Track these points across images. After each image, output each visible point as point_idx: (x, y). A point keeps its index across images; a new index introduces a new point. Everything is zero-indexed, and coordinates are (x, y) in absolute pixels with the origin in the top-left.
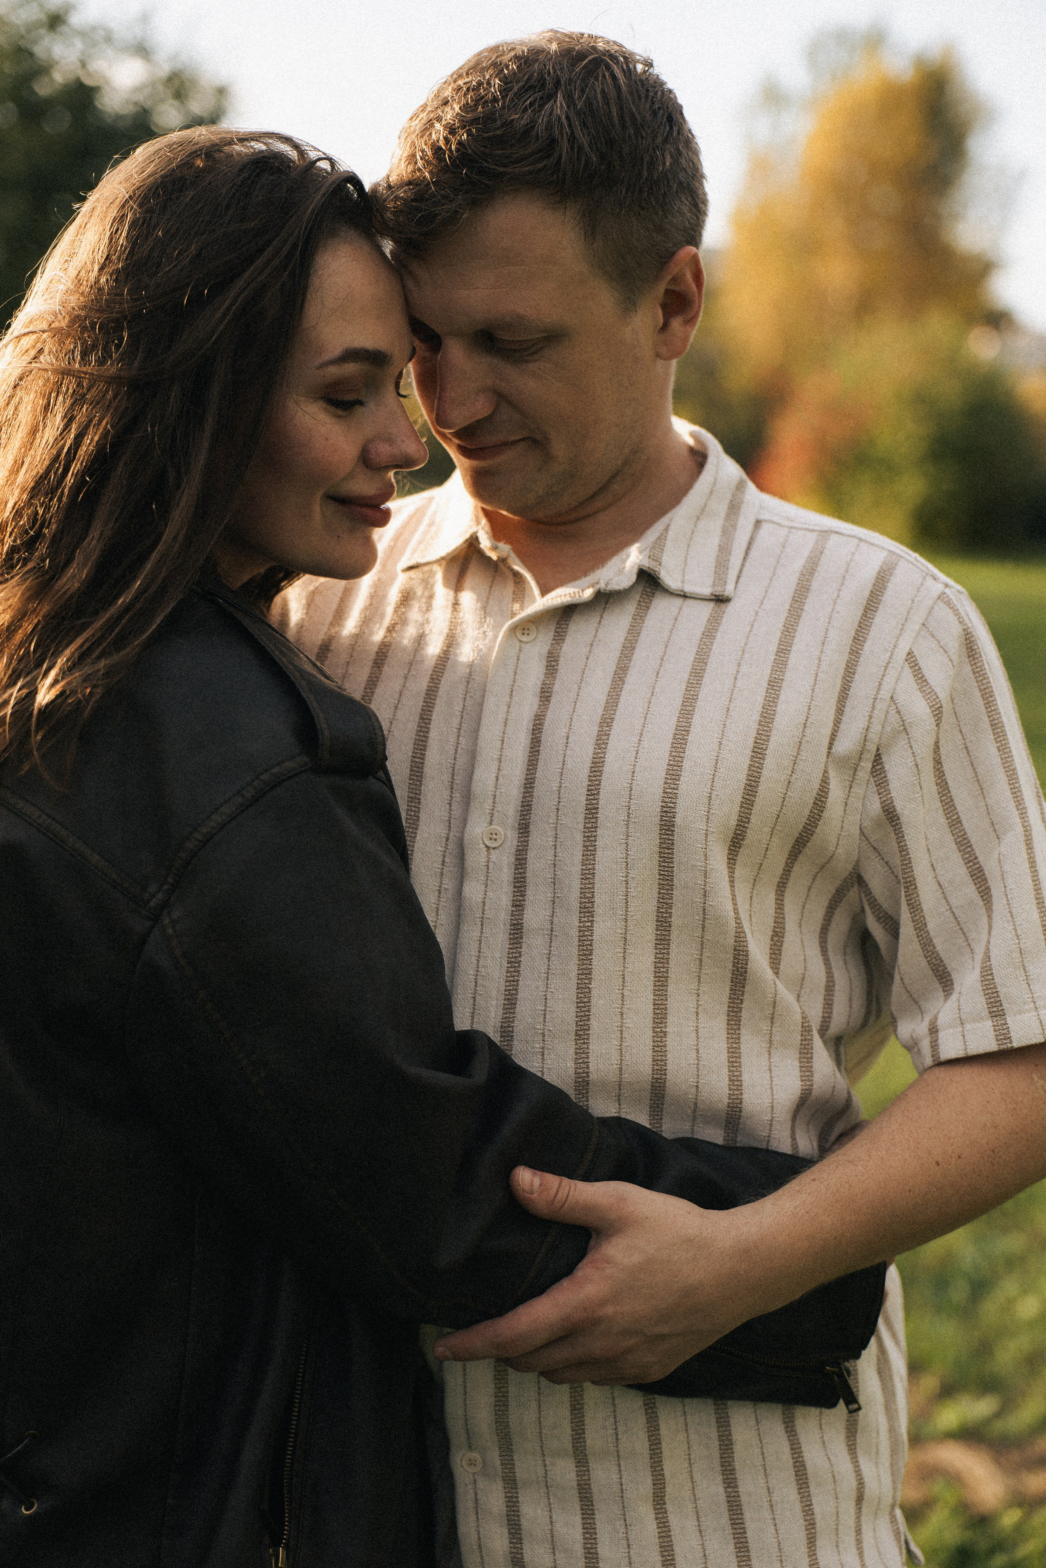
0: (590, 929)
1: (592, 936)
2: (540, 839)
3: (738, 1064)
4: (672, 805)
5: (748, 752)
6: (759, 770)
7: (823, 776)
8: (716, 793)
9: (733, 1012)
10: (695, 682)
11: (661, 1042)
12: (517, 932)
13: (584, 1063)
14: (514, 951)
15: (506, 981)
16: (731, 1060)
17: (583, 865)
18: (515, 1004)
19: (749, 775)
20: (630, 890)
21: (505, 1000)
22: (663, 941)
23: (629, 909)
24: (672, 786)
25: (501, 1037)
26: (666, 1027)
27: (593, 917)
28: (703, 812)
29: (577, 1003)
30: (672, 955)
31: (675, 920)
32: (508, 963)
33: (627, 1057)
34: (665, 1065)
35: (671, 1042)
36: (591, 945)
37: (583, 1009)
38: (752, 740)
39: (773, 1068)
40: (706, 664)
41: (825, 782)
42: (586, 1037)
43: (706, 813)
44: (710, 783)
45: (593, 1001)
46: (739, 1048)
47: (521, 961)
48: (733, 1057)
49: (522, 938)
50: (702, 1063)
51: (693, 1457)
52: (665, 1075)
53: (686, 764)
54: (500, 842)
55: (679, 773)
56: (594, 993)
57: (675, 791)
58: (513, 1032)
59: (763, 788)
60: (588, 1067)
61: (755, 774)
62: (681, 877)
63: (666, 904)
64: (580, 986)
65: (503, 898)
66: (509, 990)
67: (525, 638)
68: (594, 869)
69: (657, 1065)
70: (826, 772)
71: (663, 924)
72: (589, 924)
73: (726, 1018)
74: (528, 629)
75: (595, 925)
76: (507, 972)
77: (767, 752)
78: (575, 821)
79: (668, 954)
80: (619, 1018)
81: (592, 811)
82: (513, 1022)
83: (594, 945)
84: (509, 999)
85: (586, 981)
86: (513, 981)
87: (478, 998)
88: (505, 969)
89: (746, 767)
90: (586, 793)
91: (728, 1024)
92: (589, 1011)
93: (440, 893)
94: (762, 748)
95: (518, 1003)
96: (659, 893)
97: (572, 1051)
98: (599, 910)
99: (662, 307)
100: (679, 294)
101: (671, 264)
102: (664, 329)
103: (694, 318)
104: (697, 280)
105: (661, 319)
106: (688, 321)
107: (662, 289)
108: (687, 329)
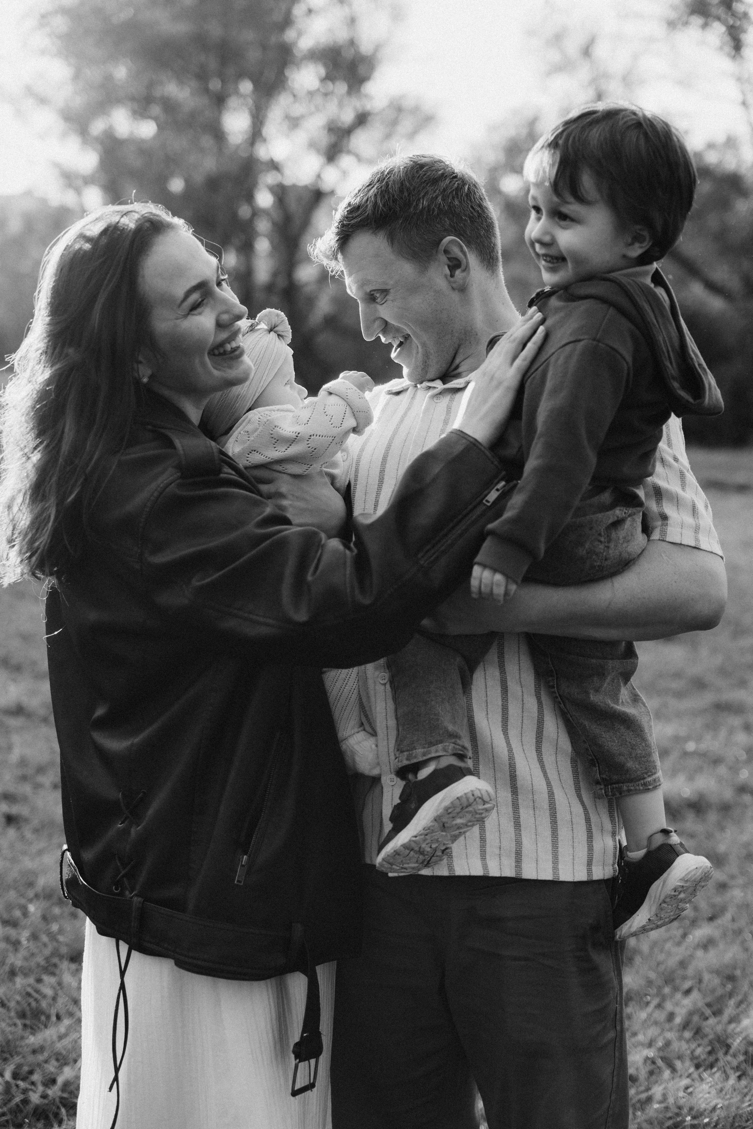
99: (449, 267)
100: (456, 259)
101: (440, 247)
102: (452, 276)
103: (466, 269)
104: (462, 251)
105: (448, 272)
106: (464, 271)
107: (443, 258)
108: (464, 274)
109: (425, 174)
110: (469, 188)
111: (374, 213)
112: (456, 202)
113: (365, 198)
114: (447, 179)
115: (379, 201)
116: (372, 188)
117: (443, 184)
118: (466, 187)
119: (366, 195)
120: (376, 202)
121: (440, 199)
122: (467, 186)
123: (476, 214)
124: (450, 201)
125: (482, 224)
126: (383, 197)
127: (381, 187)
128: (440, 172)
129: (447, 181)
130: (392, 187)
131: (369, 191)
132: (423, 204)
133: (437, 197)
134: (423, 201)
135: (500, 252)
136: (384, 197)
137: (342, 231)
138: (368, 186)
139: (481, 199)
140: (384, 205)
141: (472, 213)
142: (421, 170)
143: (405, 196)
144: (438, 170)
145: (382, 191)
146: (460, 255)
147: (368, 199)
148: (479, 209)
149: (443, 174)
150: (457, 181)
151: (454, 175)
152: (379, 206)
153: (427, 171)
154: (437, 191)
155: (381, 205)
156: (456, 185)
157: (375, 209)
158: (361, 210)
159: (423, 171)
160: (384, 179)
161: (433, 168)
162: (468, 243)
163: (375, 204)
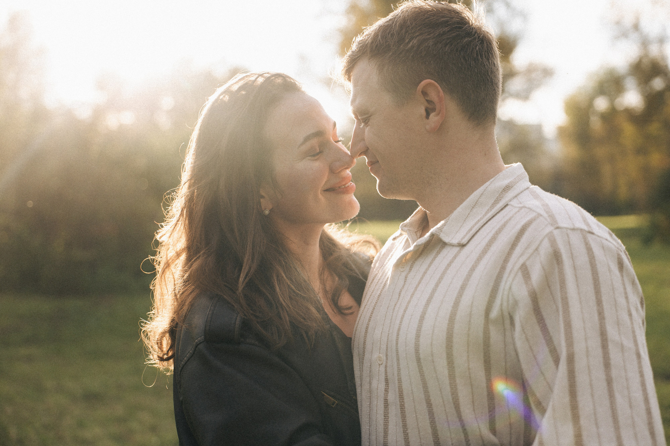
0: (404, 405)
2: (390, 362)
5: (447, 322)
6: (452, 330)
7: (484, 330)
8: (434, 342)
10: (435, 289)
12: (386, 403)
14: (386, 411)
15: (384, 425)
19: (447, 333)
20: (413, 388)
23: (414, 397)
27: (403, 400)
28: (429, 352)
32: (384, 417)
36: (405, 413)
40: (442, 279)
43: (431, 352)
44: (431, 338)
45: (410, 438)
47: (389, 416)
49: (388, 406)
53: (423, 329)
54: (382, 361)
55: (420, 334)
56: (410, 435)
59: (455, 339)
61: (451, 332)
64: (404, 431)
65: (382, 387)
66: (385, 429)
72: (403, 403)
74: (404, 266)
76: (384, 421)
77: (455, 321)
78: (394, 355)
79: (434, 418)
82: (387, 444)
84: (385, 433)
85: (406, 429)
86: (386, 425)
89: (446, 329)
94: (453, 319)
95: (389, 435)
96: (424, 390)
98: (405, 397)
99: (426, 108)
100: (432, 102)
101: (419, 86)
102: (427, 117)
103: (440, 113)
104: (438, 95)
105: (424, 113)
107: (421, 99)
108: (437, 118)
146: (436, 99)
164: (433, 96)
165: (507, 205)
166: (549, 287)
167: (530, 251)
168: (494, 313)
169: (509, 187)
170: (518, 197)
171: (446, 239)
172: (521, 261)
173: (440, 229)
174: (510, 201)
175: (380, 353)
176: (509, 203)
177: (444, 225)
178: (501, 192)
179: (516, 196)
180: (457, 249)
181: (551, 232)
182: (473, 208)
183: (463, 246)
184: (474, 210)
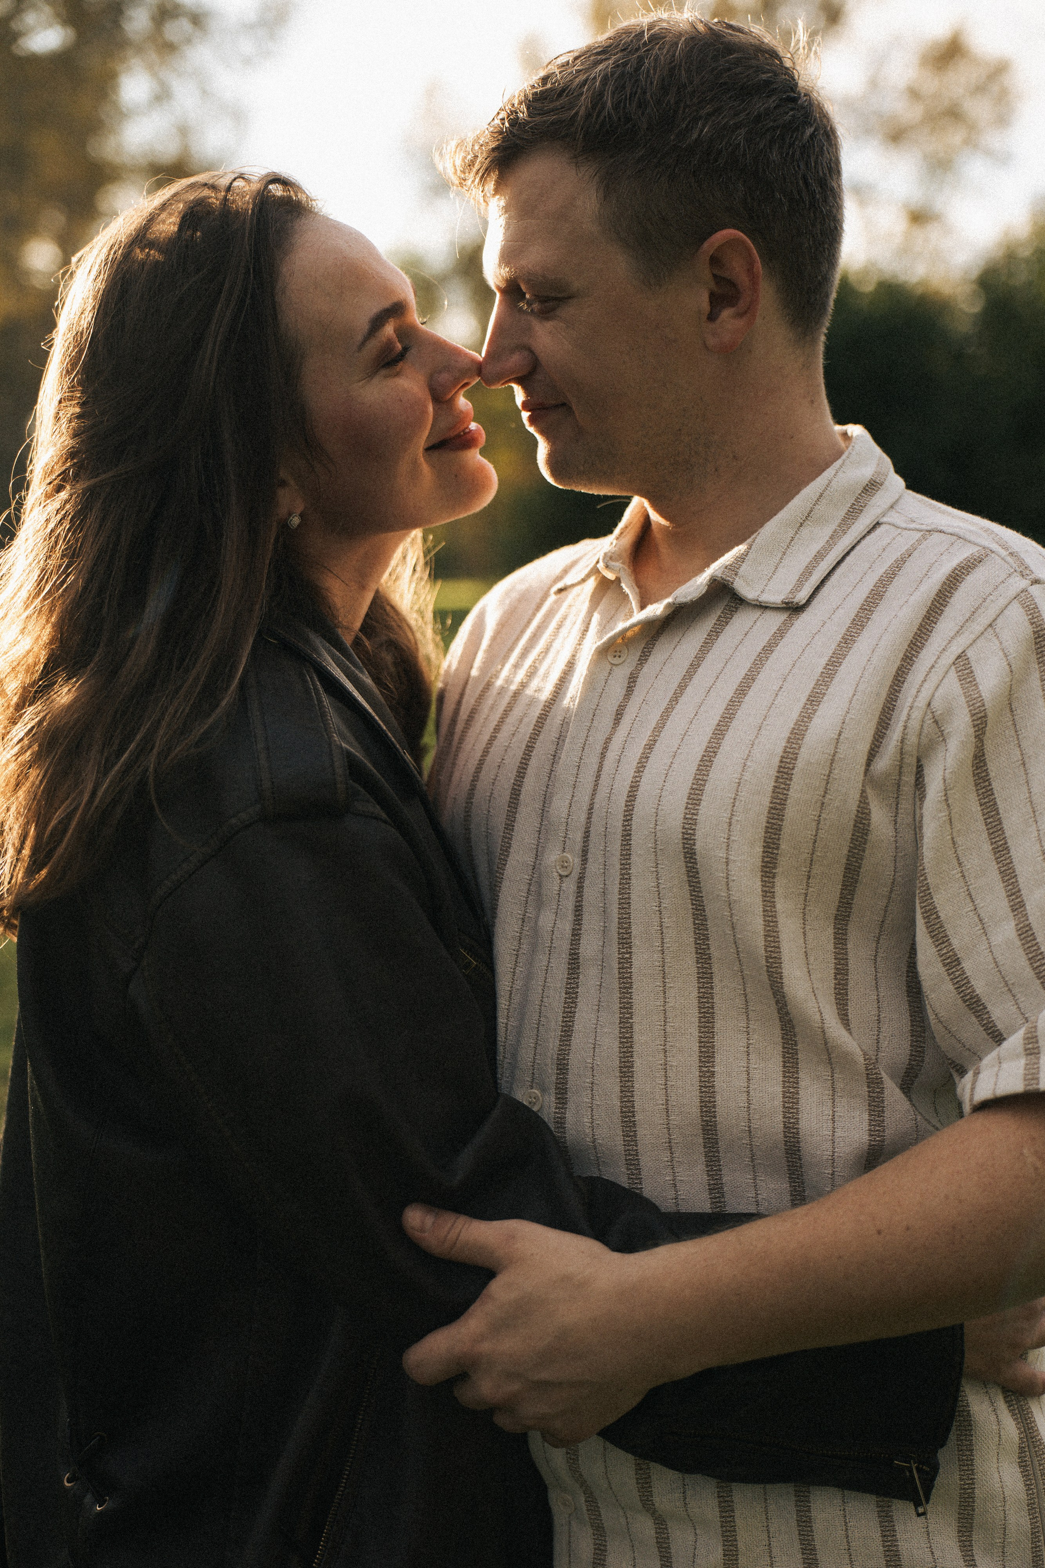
0: (629, 961)
1: (630, 968)
2: (594, 867)
3: (795, 1111)
4: (691, 832)
5: (773, 772)
6: (785, 792)
7: (861, 796)
8: (737, 818)
9: (788, 1053)
10: (737, 700)
11: (708, 1082)
12: (574, 963)
13: (629, 1101)
14: (572, 981)
15: (564, 1013)
16: (787, 1105)
17: (620, 894)
18: (571, 1036)
19: (773, 797)
20: (663, 920)
21: (562, 1031)
22: (705, 976)
23: (665, 941)
24: (692, 811)
25: (557, 1070)
26: (713, 1067)
27: (630, 948)
28: (722, 839)
29: (620, 1038)
30: (716, 990)
31: (715, 952)
32: (566, 994)
33: (673, 1097)
34: (714, 1107)
35: (720, 1082)
36: (630, 978)
37: (626, 1045)
38: (778, 759)
39: (836, 1118)
40: (754, 680)
41: (865, 803)
42: (630, 1074)
43: (725, 840)
44: (730, 807)
45: (635, 1037)
46: (798, 1093)
47: (577, 992)
48: (789, 1103)
49: (578, 969)
50: (752, 1107)
51: (771, 1530)
52: (715, 1117)
53: (708, 787)
54: (570, 869)
55: (700, 797)
56: (636, 1028)
57: (695, 817)
58: (567, 1065)
59: (791, 812)
60: (633, 1107)
61: (781, 796)
62: (712, 908)
63: (704, 935)
64: (622, 1020)
65: (566, 926)
66: (566, 1021)
67: (616, 661)
68: (629, 898)
69: (705, 1107)
70: (863, 791)
71: (703, 957)
72: (627, 956)
73: (781, 1059)
74: (620, 652)
75: (634, 957)
76: (565, 1003)
77: (794, 772)
78: (616, 847)
79: (712, 988)
80: (662, 1055)
81: (627, 836)
82: (568, 1055)
83: (634, 977)
84: (565, 1031)
85: (627, 1016)
86: (570, 1012)
87: (541, 1028)
88: (563, 999)
89: (770, 789)
90: (622, 818)
91: (784, 1067)
92: (631, 1047)
93: (523, 922)
94: (788, 768)
95: (573, 1034)
96: (695, 924)
97: (617, 1089)
98: (636, 941)
99: (712, 295)
100: (732, 284)
101: (706, 245)
102: (712, 317)
103: (748, 312)
104: (750, 271)
105: (705, 306)
106: (740, 315)
107: (705, 273)
108: (740, 323)
109: (729, 69)
110: (812, 136)
111: (588, 116)
112: (775, 156)
113: (582, 77)
114: (774, 98)
115: (610, 88)
116: (606, 59)
117: (759, 105)
118: (809, 131)
119: (586, 70)
120: (601, 94)
121: (741, 135)
122: (813, 129)
123: (807, 199)
124: (761, 146)
125: (813, 225)
126: (620, 88)
127: (625, 64)
128: (764, 77)
129: (772, 102)
130: (648, 71)
131: (597, 63)
132: (702, 131)
133: (737, 126)
134: (704, 126)
135: (834, 295)
136: (623, 87)
137: (510, 132)
138: (598, 54)
139: (830, 169)
140: (616, 107)
141: (799, 192)
142: (723, 57)
143: (669, 101)
144: (759, 70)
145: (622, 75)
146: (743, 279)
147: (586, 81)
148: (818, 190)
149: (767, 83)
150: (792, 109)
151: (792, 95)
152: (606, 103)
153: (738, 62)
154: (742, 116)
155: (609, 104)
156: (787, 118)
157: (594, 107)
158: (563, 100)
159: (727, 62)
160: (637, 50)
161: (754, 62)
162: (769, 256)
163: (598, 98)
164: (737, 269)
165: (878, 524)
166: (1012, 711)
167: (977, 627)
168: (884, 763)
169: (875, 484)
170: (898, 507)
171: (748, 592)
172: (955, 650)
173: (733, 568)
174: (884, 515)
175: (564, 851)
176: (882, 520)
177: (742, 558)
178: (860, 495)
179: (892, 507)
180: (780, 618)
181: (1024, 591)
182: (801, 525)
183: (794, 609)
184: (805, 531)
